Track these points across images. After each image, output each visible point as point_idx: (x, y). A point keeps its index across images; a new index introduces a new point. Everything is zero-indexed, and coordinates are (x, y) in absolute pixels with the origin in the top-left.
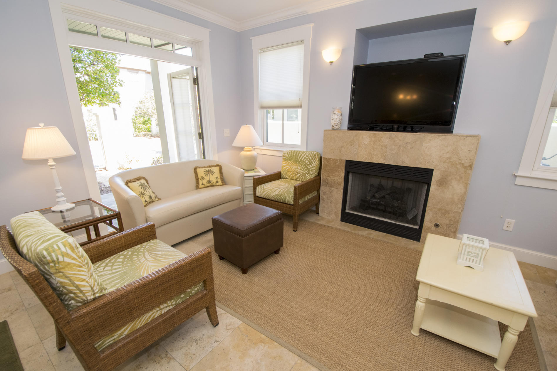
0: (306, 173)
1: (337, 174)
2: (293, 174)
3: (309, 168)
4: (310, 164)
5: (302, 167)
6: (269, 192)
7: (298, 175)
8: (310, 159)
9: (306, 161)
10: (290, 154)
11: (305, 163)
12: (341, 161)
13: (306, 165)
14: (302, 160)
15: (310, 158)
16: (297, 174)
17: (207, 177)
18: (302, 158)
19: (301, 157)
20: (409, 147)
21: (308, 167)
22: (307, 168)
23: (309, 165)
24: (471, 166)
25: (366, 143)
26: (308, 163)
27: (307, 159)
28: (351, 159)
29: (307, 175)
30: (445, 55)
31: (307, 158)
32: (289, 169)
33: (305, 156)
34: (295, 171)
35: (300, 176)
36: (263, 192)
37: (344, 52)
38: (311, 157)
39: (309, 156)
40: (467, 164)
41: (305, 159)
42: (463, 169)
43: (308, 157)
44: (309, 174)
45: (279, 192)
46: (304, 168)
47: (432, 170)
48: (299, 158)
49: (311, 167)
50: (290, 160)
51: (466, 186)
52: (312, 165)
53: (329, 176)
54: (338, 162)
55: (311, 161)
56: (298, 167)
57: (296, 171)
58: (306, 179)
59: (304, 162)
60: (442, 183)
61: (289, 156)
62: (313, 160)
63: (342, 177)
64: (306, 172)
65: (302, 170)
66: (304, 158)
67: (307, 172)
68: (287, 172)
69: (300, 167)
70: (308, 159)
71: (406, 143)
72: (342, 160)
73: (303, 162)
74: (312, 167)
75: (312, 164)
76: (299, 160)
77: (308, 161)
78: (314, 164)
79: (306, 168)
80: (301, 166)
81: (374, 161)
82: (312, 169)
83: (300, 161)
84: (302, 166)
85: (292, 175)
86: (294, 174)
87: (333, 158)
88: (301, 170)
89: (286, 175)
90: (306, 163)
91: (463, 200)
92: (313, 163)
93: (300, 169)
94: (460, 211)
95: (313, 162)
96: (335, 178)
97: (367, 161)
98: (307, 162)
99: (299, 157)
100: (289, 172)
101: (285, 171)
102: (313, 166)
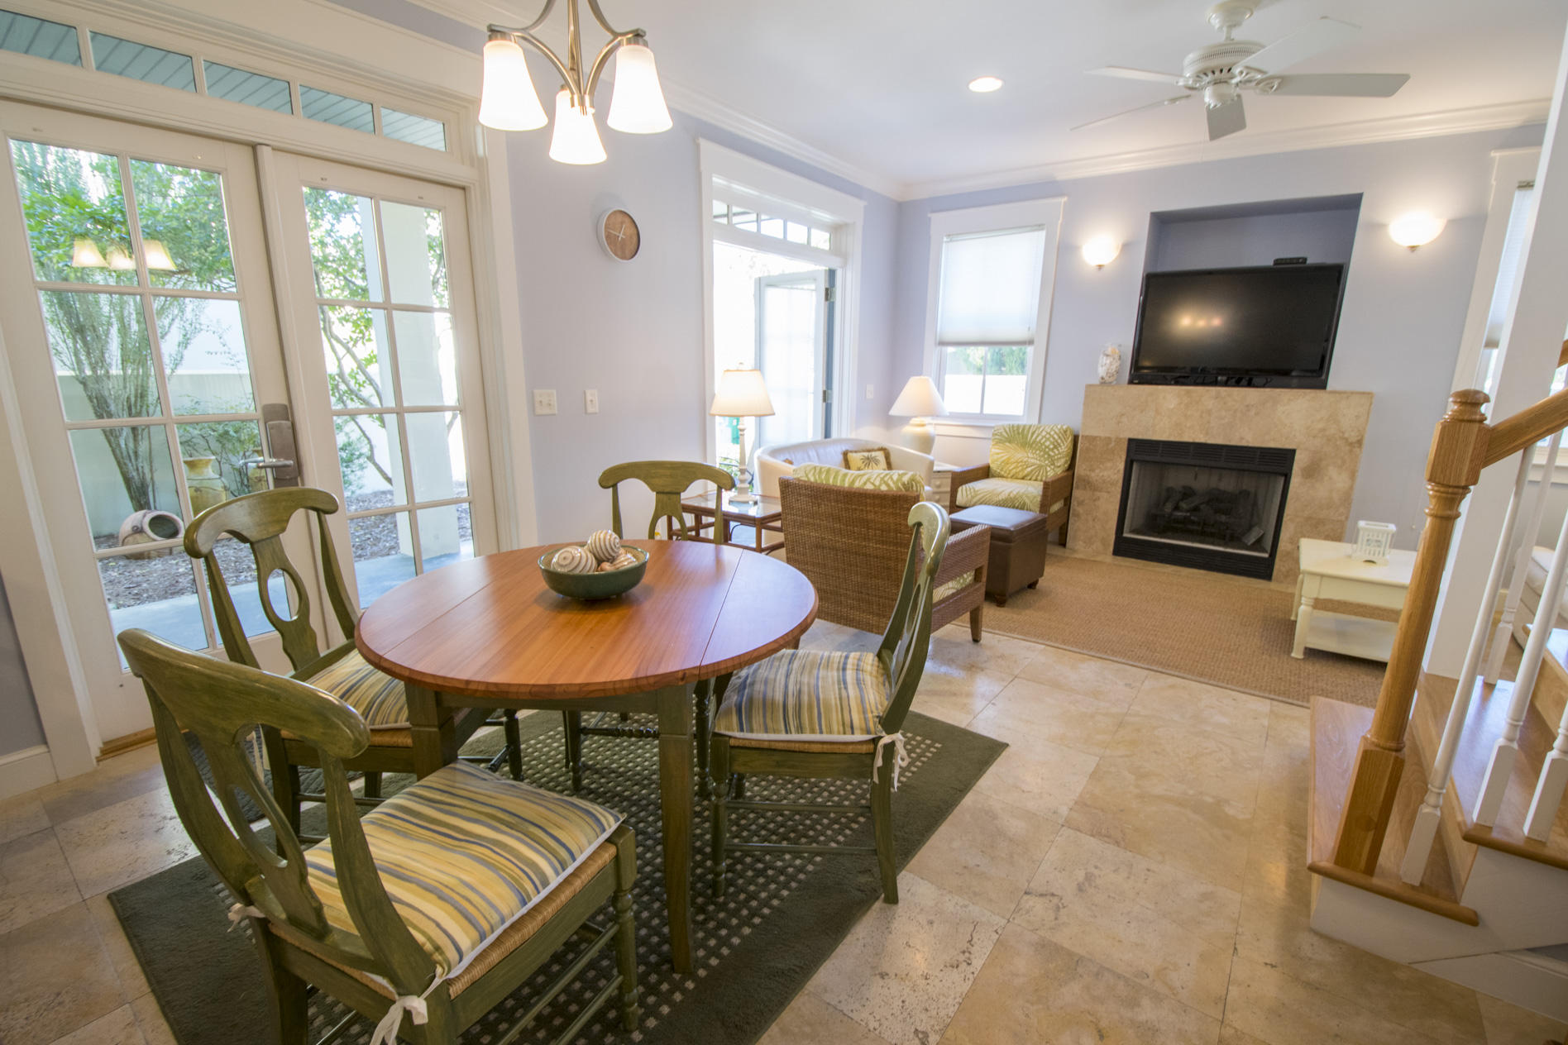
0: (1047, 464)
1: (1109, 465)
2: (1018, 467)
3: (1053, 454)
4: (1055, 447)
5: (1038, 454)
6: (986, 495)
7: (1029, 469)
8: (1053, 438)
10: (1010, 432)
11: (1043, 447)
12: (1118, 440)
13: (1047, 450)
14: (1038, 440)
15: (1055, 436)
16: (1027, 467)
18: (1037, 437)
20: (1252, 413)
21: (1051, 453)
22: (1049, 455)
23: (1052, 449)
24: (1360, 443)
25: (1172, 406)
27: (1048, 439)
28: (1140, 437)
29: (1048, 469)
30: (1309, 262)
31: (1048, 436)
32: (1009, 459)
33: (1044, 433)
34: (1021, 462)
35: (1032, 471)
36: (973, 497)
37: (1126, 247)
39: (1052, 433)
40: (1354, 439)
41: (1044, 439)
42: (1348, 448)
43: (1050, 435)
46: (1043, 456)
47: (1294, 451)
48: (1029, 438)
49: (1057, 452)
50: (1010, 442)
51: (1353, 475)
53: (1093, 470)
54: (1113, 444)
55: (1056, 442)
56: (1028, 454)
57: (1025, 462)
58: (1046, 477)
59: (1041, 443)
60: (1312, 472)
61: (1007, 434)
62: (1062, 441)
63: (1119, 471)
64: (1047, 462)
65: (1039, 458)
66: (1040, 437)
67: (1049, 462)
68: (1002, 464)
69: (1033, 454)
71: (1247, 406)
72: (1121, 439)
73: (1039, 444)
74: (1059, 453)
76: (1031, 442)
77: (1050, 441)
79: (1046, 456)
80: (1034, 451)
81: (1186, 438)
82: (1059, 456)
83: (1034, 442)
84: (1038, 452)
85: (1014, 470)
86: (1020, 468)
87: (1102, 434)
88: (1035, 459)
89: (1001, 470)
90: (1046, 447)
91: (1347, 499)
92: (1060, 447)
93: (1033, 458)
94: (1343, 518)
95: (1062, 445)
96: (1105, 473)
97: (1172, 439)
98: (1047, 443)
99: (1030, 436)
100: (1007, 464)
101: (999, 463)
102: (1061, 451)
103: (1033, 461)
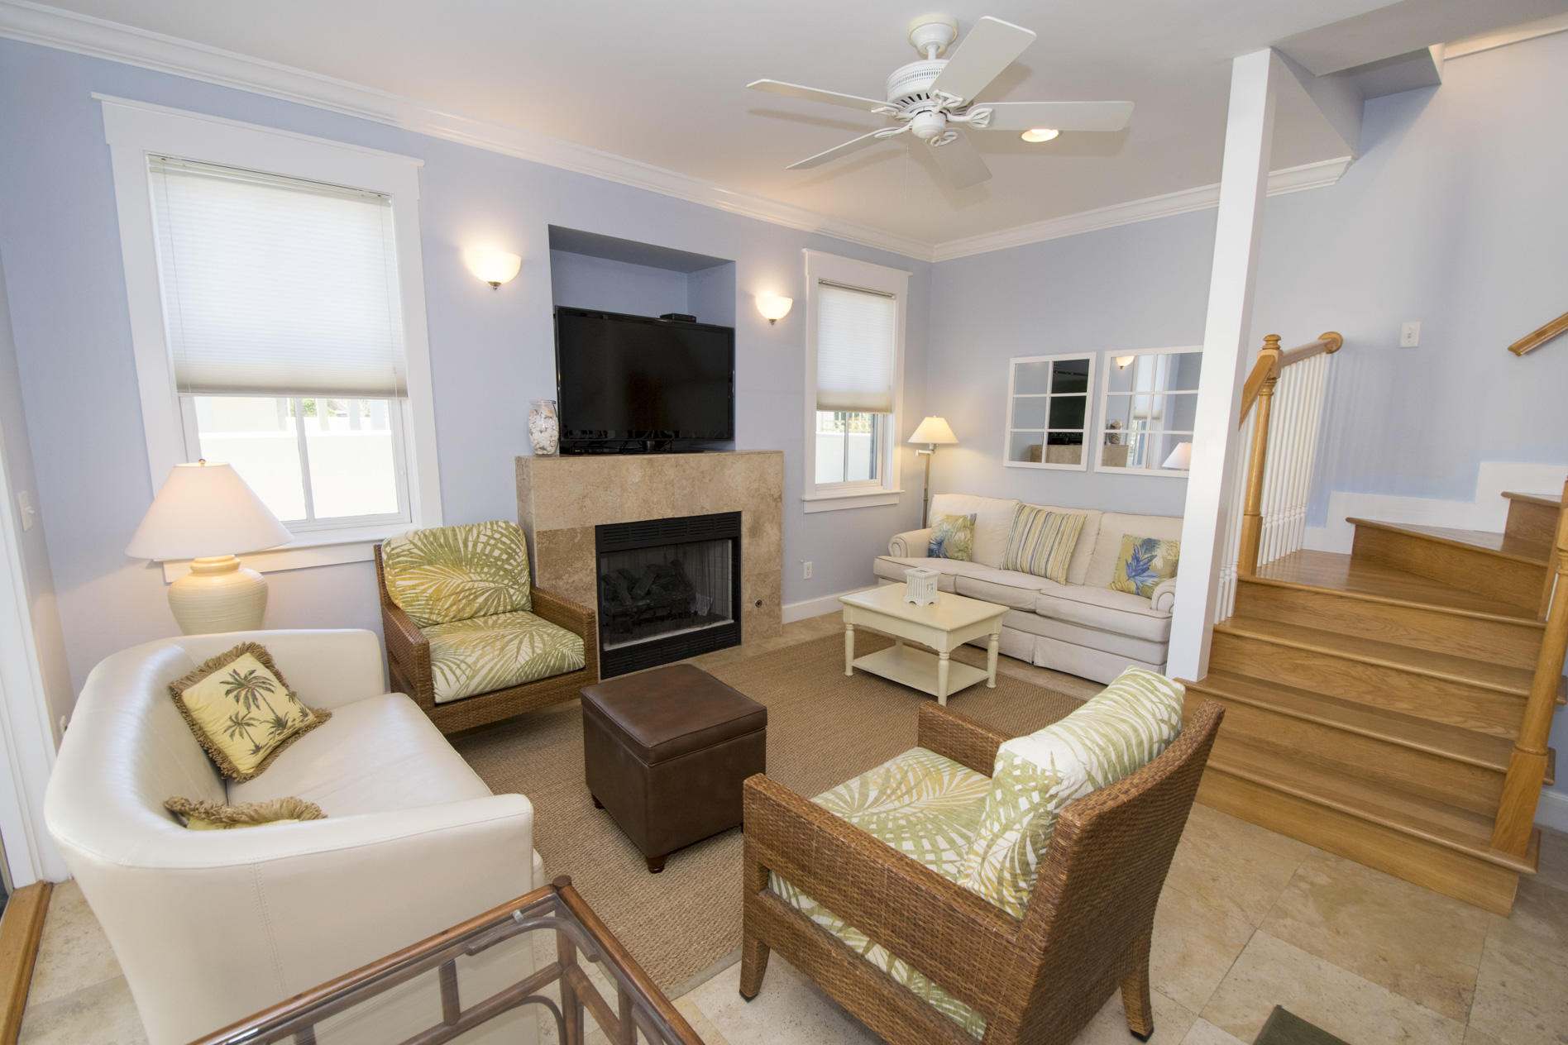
0: (507, 585)
1: (579, 565)
2: (460, 601)
3: (510, 568)
4: (511, 557)
5: (486, 574)
6: (496, 664)
7: (481, 600)
8: (504, 543)
9: (492, 551)
10: (425, 545)
11: (492, 560)
12: (585, 530)
13: (499, 563)
14: (479, 551)
15: (504, 539)
16: (476, 598)
17: (258, 707)
18: (475, 546)
19: (470, 545)
20: (707, 480)
21: (506, 566)
22: (505, 570)
23: (507, 559)
24: (780, 497)
25: (637, 480)
26: (505, 557)
27: (495, 547)
28: (609, 522)
29: (512, 591)
31: (492, 542)
32: (438, 591)
33: (483, 539)
34: (462, 591)
35: (486, 600)
37: (525, 265)
38: (506, 537)
39: (497, 536)
40: (776, 496)
41: (489, 548)
42: (774, 504)
43: (495, 539)
44: (517, 587)
45: (533, 652)
46: (495, 574)
47: (739, 514)
48: (462, 550)
49: (515, 563)
50: (430, 563)
51: (780, 526)
52: (515, 560)
53: (559, 577)
54: (579, 536)
55: (510, 548)
56: (471, 575)
57: (469, 589)
58: (512, 602)
59: (486, 555)
60: (756, 531)
61: (422, 550)
62: (516, 545)
63: (592, 570)
64: (506, 582)
65: (491, 579)
66: (480, 547)
67: (510, 580)
68: (431, 602)
69: (479, 574)
70: (500, 545)
71: (702, 472)
72: (587, 528)
73: (484, 557)
74: (518, 565)
75: (517, 557)
76: (466, 555)
77: (500, 549)
78: (520, 554)
79: (502, 573)
80: (479, 570)
81: (656, 516)
82: (519, 568)
83: (474, 554)
84: (486, 570)
85: (454, 608)
86: (464, 601)
87: (564, 527)
88: (484, 581)
89: (431, 613)
90: (498, 559)
91: (780, 550)
92: (517, 554)
93: (481, 581)
94: (779, 568)
95: (518, 550)
96: (576, 578)
97: (642, 519)
98: (497, 553)
99: (461, 545)
100: (439, 600)
101: (424, 602)
102: (519, 560)
103: (482, 584)
